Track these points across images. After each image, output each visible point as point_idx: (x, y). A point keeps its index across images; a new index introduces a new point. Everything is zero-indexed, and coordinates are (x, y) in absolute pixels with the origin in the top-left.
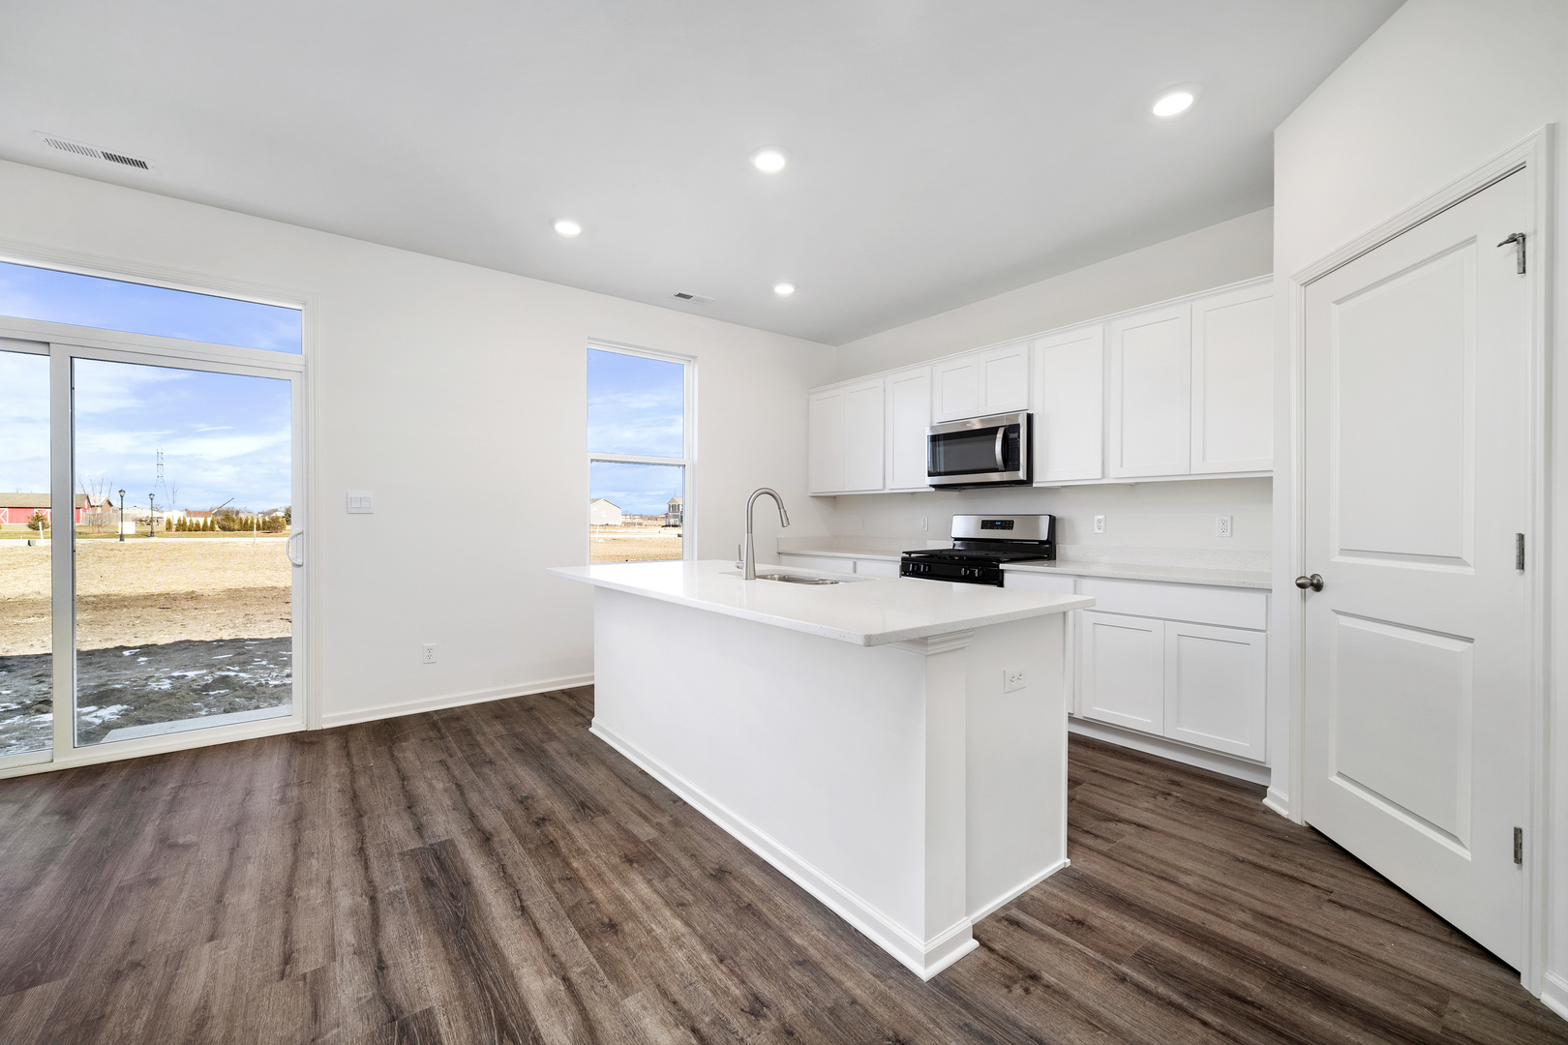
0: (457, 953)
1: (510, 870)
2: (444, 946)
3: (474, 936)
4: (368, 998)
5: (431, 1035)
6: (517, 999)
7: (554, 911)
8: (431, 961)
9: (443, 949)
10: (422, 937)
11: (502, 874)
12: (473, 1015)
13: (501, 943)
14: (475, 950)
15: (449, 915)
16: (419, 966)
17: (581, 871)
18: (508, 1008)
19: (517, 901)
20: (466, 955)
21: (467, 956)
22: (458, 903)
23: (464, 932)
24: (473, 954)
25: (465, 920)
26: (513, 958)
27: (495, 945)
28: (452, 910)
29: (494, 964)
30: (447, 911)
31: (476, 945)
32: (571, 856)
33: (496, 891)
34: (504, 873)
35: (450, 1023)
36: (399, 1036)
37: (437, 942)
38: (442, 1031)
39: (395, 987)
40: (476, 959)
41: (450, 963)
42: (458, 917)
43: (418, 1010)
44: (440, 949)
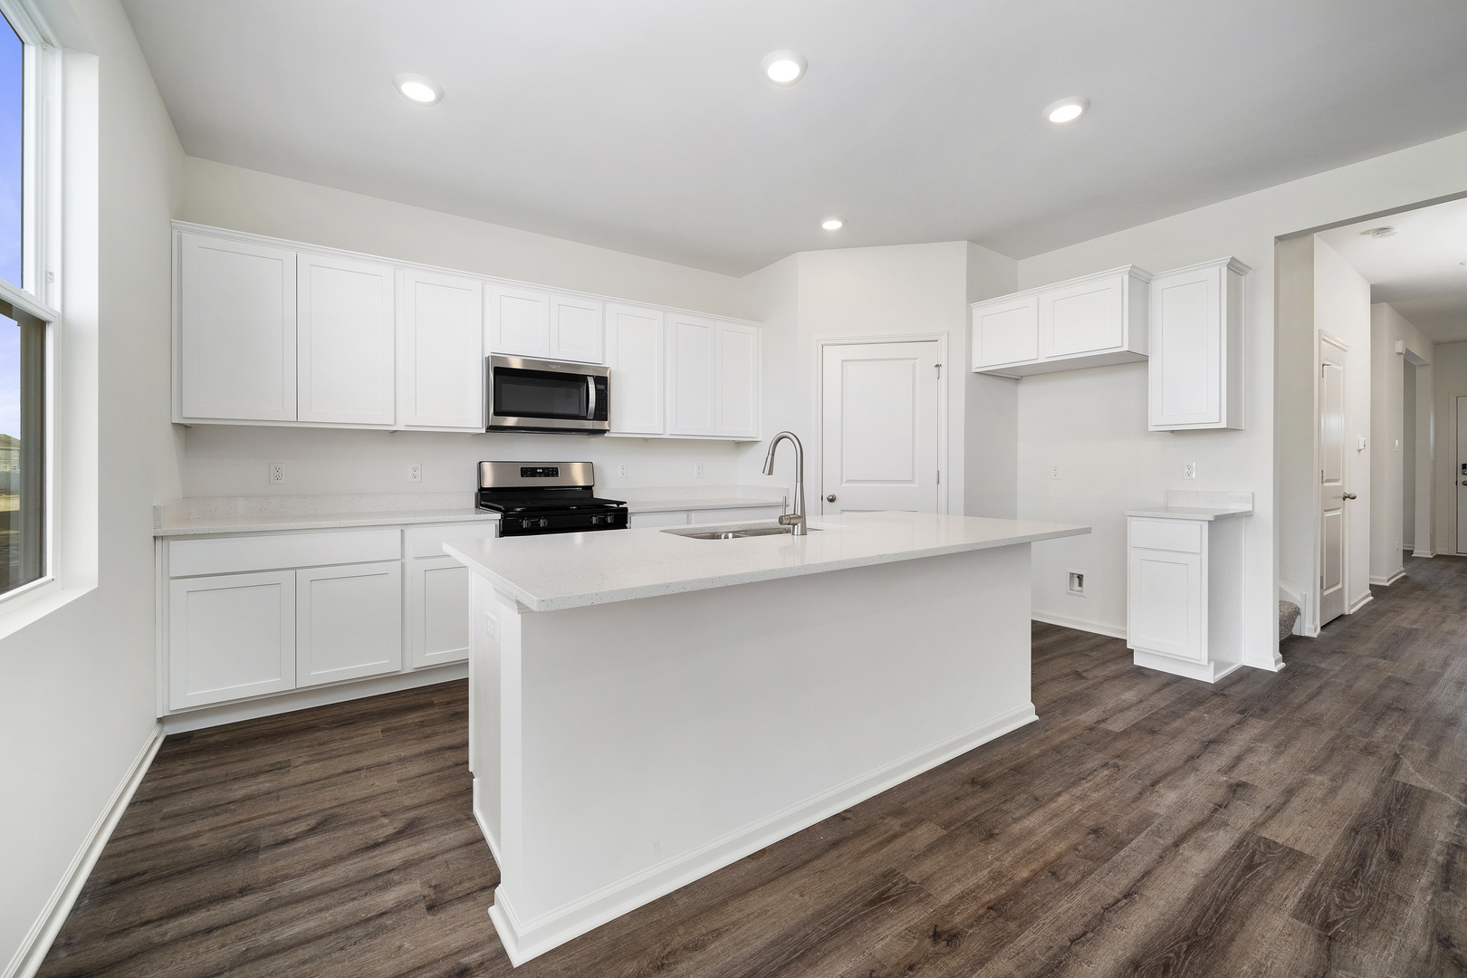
0: (1229, 926)
1: (1078, 929)
2: (1232, 939)
3: (1198, 921)
4: (1344, 972)
5: (1307, 905)
6: (1222, 867)
7: (1110, 871)
8: (1259, 942)
9: (1237, 939)
10: (1245, 968)
11: (1090, 935)
12: (1264, 887)
13: (1184, 896)
14: (1211, 912)
15: (1195, 957)
16: (1272, 949)
17: (1033, 867)
18: (1234, 869)
19: (1120, 904)
20: (1222, 918)
21: (1223, 915)
22: (1170, 958)
23: (1201, 931)
24: (1216, 912)
25: (1187, 938)
26: (1189, 883)
27: (1190, 899)
28: (1186, 959)
29: (1209, 892)
30: (1191, 963)
31: (1205, 913)
32: (1010, 882)
33: (1122, 928)
34: (1085, 934)
35: (1286, 898)
36: (1334, 926)
37: (1234, 949)
38: (1296, 900)
39: (1311, 957)
40: (1219, 907)
41: (1243, 924)
42: (1189, 947)
43: (1304, 925)
44: (1239, 941)
